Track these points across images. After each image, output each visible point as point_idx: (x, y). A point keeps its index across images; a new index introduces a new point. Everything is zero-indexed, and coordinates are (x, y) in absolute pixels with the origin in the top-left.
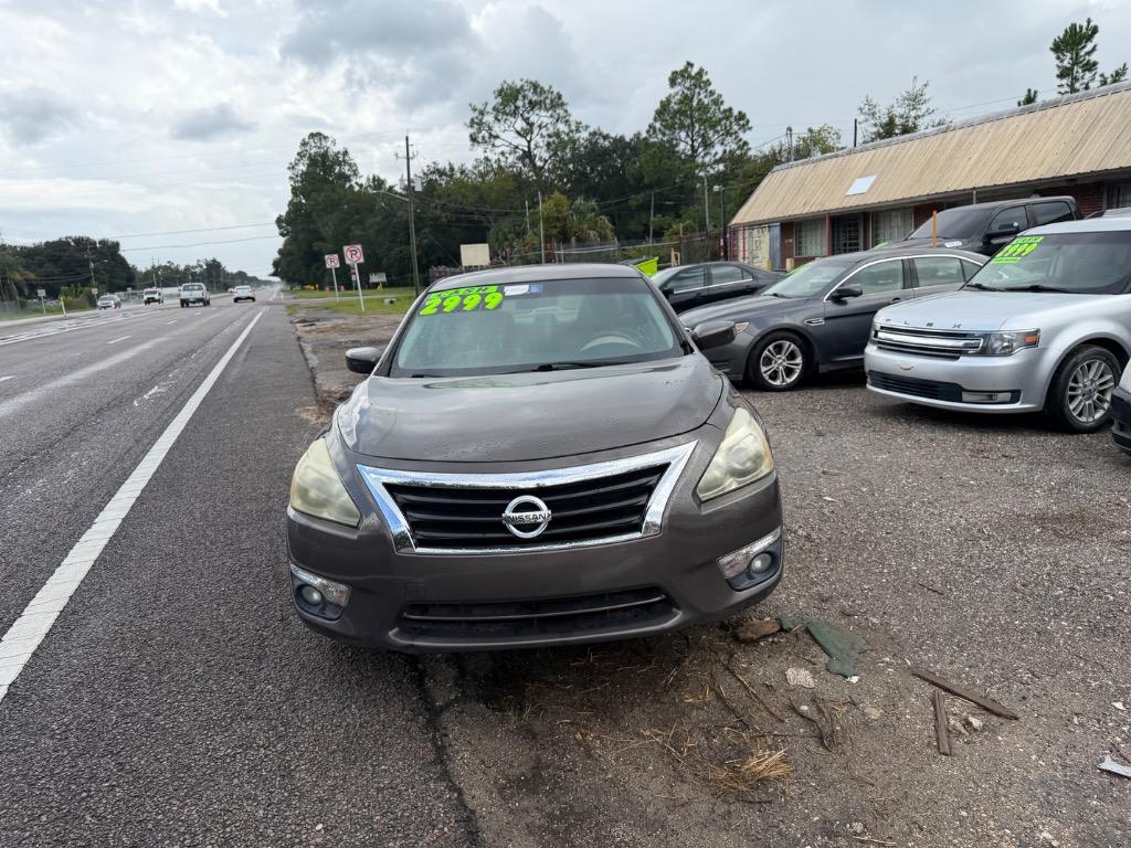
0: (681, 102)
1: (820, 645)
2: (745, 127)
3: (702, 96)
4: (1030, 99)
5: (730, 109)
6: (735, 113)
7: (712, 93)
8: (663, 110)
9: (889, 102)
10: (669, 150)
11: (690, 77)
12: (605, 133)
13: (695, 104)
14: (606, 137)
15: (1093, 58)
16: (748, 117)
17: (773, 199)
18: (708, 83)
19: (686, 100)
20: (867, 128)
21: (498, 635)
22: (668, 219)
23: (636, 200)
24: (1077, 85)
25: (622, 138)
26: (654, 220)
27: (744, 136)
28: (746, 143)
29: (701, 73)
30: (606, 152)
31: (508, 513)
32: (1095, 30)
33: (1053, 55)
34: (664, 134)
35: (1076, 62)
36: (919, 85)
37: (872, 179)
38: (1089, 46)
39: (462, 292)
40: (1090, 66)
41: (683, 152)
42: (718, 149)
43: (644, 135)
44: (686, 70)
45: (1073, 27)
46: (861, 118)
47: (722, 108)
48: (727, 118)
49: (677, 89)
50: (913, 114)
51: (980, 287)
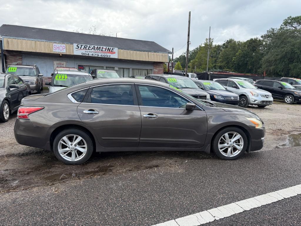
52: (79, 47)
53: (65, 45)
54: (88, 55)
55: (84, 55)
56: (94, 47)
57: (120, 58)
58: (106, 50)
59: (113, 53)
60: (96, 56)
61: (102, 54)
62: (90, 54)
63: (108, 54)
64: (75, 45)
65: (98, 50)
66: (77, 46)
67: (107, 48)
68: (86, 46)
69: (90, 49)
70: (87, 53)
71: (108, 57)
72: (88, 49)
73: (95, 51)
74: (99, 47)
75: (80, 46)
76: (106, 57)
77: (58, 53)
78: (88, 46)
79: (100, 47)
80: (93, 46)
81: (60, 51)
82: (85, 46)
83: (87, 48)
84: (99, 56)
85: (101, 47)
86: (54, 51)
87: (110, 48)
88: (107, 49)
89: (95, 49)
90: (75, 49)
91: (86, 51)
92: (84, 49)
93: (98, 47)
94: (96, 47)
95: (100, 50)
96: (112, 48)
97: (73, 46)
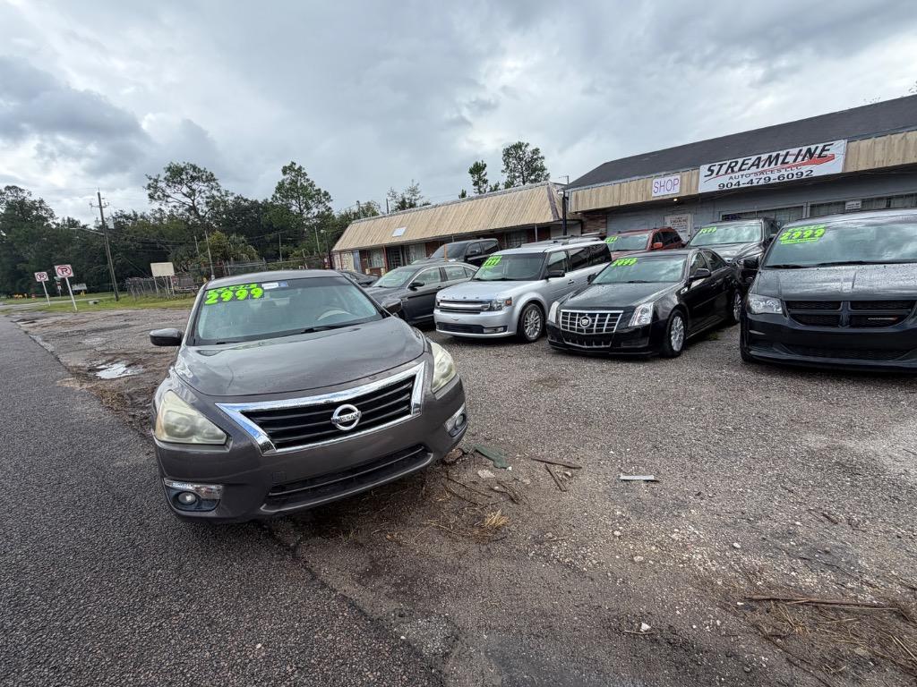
0: (290, 184)
1: (486, 456)
2: (329, 199)
3: (303, 181)
4: (463, 195)
5: (319, 190)
6: (323, 192)
7: (308, 180)
8: (280, 187)
9: (402, 191)
10: (287, 208)
11: (294, 170)
12: (245, 198)
13: (299, 185)
14: (246, 200)
15: (486, 178)
16: (330, 194)
17: (354, 237)
18: (305, 174)
19: (293, 182)
20: (392, 204)
21: (334, 492)
22: (291, 247)
23: (268, 237)
24: (481, 189)
25: (256, 202)
26: (282, 248)
27: (329, 204)
28: (330, 208)
29: (300, 168)
30: (247, 209)
31: (335, 417)
32: (485, 165)
33: (470, 175)
34: (282, 201)
35: (480, 179)
36: (415, 184)
37: (404, 229)
38: (484, 172)
39: (232, 288)
40: (485, 182)
41: (295, 211)
42: (315, 211)
43: (270, 200)
44: (291, 166)
45: (477, 163)
46: (389, 198)
47: (315, 188)
48: (318, 194)
49: (287, 176)
50: (414, 198)
51: (479, 280)
52: (712, 171)
53: (678, 177)
54: (736, 187)
55: (725, 188)
56: (759, 158)
57: (851, 169)
58: (800, 158)
59: (823, 158)
60: (762, 182)
61: (783, 172)
62: (744, 182)
63: (805, 169)
64: (704, 169)
65: (769, 165)
66: (709, 170)
67: (805, 149)
68: (733, 164)
69: (744, 167)
70: (734, 182)
71: (803, 177)
72: (740, 170)
73: (760, 169)
74: (774, 154)
75: (716, 169)
76: (795, 178)
77: (661, 198)
78: (740, 161)
79: (778, 156)
80: (754, 158)
81: (666, 193)
82: (731, 163)
83: (736, 169)
84: (772, 181)
85: (784, 153)
86: (654, 195)
87: (813, 147)
88: (803, 152)
89: (761, 164)
90: (702, 179)
91: (733, 175)
92: (726, 172)
93: (770, 157)
94: (765, 157)
95: (776, 164)
96: (821, 146)
97: (698, 174)
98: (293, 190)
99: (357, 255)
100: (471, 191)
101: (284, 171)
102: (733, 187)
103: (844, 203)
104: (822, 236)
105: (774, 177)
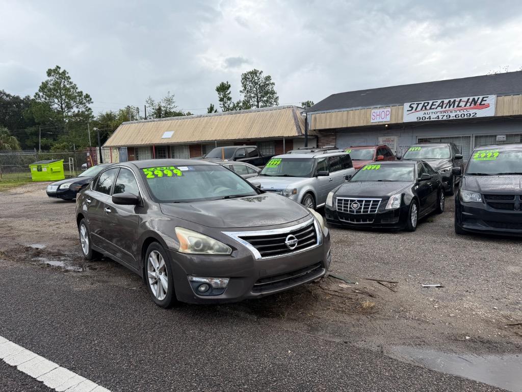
0: (54, 85)
2: (90, 101)
3: (66, 83)
4: (211, 109)
5: (81, 92)
6: (84, 94)
7: (71, 83)
8: (44, 87)
9: (159, 100)
10: (47, 106)
11: (58, 73)
12: (7, 93)
13: (62, 86)
14: (8, 96)
15: (230, 96)
16: (91, 97)
18: (69, 78)
19: (57, 84)
20: (150, 110)
22: (50, 141)
23: (29, 130)
24: (226, 105)
25: (18, 98)
26: (41, 141)
27: (89, 106)
28: (90, 109)
29: (64, 72)
30: (9, 103)
32: (230, 86)
33: (217, 93)
34: (45, 99)
35: (225, 96)
36: (171, 95)
37: (173, 132)
38: (228, 92)
40: (229, 99)
41: (56, 109)
42: (75, 110)
43: (32, 97)
44: (56, 70)
45: (223, 83)
46: (147, 105)
47: (77, 91)
48: (80, 96)
49: (51, 78)
50: (168, 106)
52: (412, 108)
53: (389, 109)
54: (429, 120)
55: (421, 120)
56: (443, 102)
57: (499, 114)
58: (468, 104)
59: (482, 106)
60: (445, 118)
61: (458, 112)
62: (434, 117)
63: (472, 112)
64: (407, 106)
65: (449, 107)
66: (410, 106)
67: (471, 98)
68: (426, 104)
69: (433, 107)
70: (427, 116)
71: (471, 117)
72: (431, 108)
73: (443, 109)
74: (452, 100)
75: (415, 106)
76: (466, 117)
77: (377, 124)
78: (431, 102)
79: (455, 101)
80: (439, 101)
81: (381, 120)
82: (424, 103)
83: (428, 107)
84: (451, 118)
85: (458, 99)
86: (372, 121)
87: (476, 98)
88: (470, 101)
89: (444, 106)
90: (405, 113)
91: (426, 112)
92: (422, 109)
93: (450, 101)
94: (446, 101)
95: (453, 107)
96: (481, 97)
97: (403, 109)
98: (56, 90)
99: (126, 151)
100: (218, 106)
101: (49, 73)
102: (426, 120)
103: (496, 136)
104: (497, 157)
105: (453, 116)
